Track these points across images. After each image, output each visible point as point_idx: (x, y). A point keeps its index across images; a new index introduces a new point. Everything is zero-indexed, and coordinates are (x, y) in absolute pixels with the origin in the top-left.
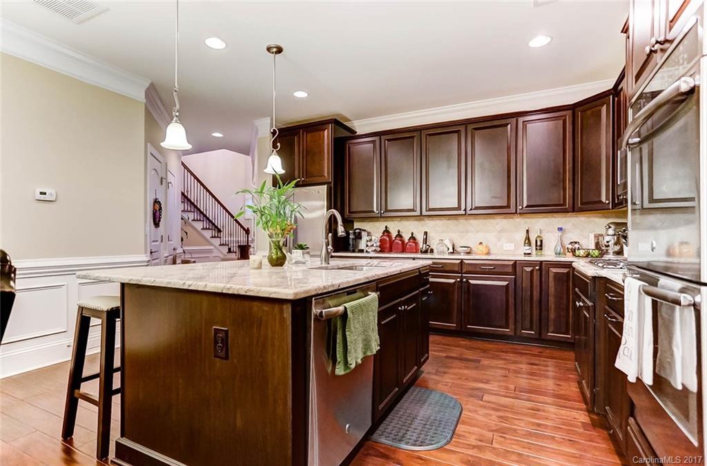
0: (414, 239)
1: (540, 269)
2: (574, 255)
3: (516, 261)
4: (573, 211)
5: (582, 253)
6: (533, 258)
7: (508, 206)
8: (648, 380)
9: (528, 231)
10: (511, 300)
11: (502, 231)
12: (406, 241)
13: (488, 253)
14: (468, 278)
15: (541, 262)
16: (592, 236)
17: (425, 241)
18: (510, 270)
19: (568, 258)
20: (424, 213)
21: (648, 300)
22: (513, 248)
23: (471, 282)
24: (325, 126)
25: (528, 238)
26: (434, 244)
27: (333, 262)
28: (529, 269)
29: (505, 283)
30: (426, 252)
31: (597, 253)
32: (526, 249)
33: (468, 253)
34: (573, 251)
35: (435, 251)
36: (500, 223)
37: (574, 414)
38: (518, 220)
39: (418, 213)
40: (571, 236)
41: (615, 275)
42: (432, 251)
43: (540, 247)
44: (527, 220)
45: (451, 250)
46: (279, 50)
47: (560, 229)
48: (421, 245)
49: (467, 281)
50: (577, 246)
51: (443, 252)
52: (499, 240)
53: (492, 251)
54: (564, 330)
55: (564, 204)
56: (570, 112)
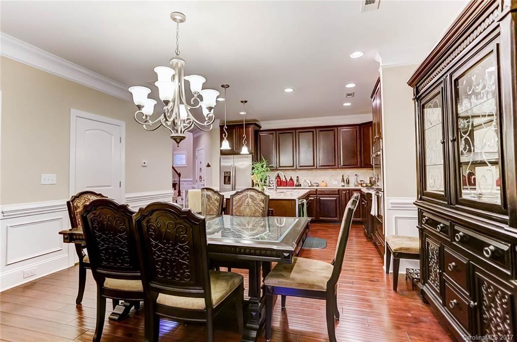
0: (292, 180)
1: (349, 192)
2: (362, 186)
3: (339, 189)
4: (361, 168)
5: (365, 185)
6: (345, 188)
7: (335, 165)
8: (376, 215)
9: (343, 176)
10: (338, 206)
11: (332, 176)
12: (288, 181)
13: (326, 186)
14: (320, 197)
15: (349, 189)
16: (368, 178)
17: (298, 181)
18: (337, 193)
19: (360, 187)
20: (298, 168)
21: (376, 196)
22: (337, 183)
23: (321, 198)
24: (250, 126)
25: (343, 179)
26: (301, 182)
27: (278, 191)
28: (344, 192)
29: (335, 199)
30: (298, 186)
31: (370, 185)
32: (343, 184)
33: (317, 186)
34: (361, 184)
35: (302, 185)
36: (331, 172)
37: (364, 240)
38: (339, 171)
39: (295, 168)
40: (361, 178)
41: (371, 191)
42: (300, 185)
43: (348, 183)
44: (343, 171)
45: (310, 185)
46: (246, 102)
47: (356, 175)
48: (295, 183)
49: (319, 198)
50: (363, 182)
51: (306, 186)
52: (331, 180)
53: (328, 185)
54: (358, 217)
55: (357, 165)
56: (358, 127)
